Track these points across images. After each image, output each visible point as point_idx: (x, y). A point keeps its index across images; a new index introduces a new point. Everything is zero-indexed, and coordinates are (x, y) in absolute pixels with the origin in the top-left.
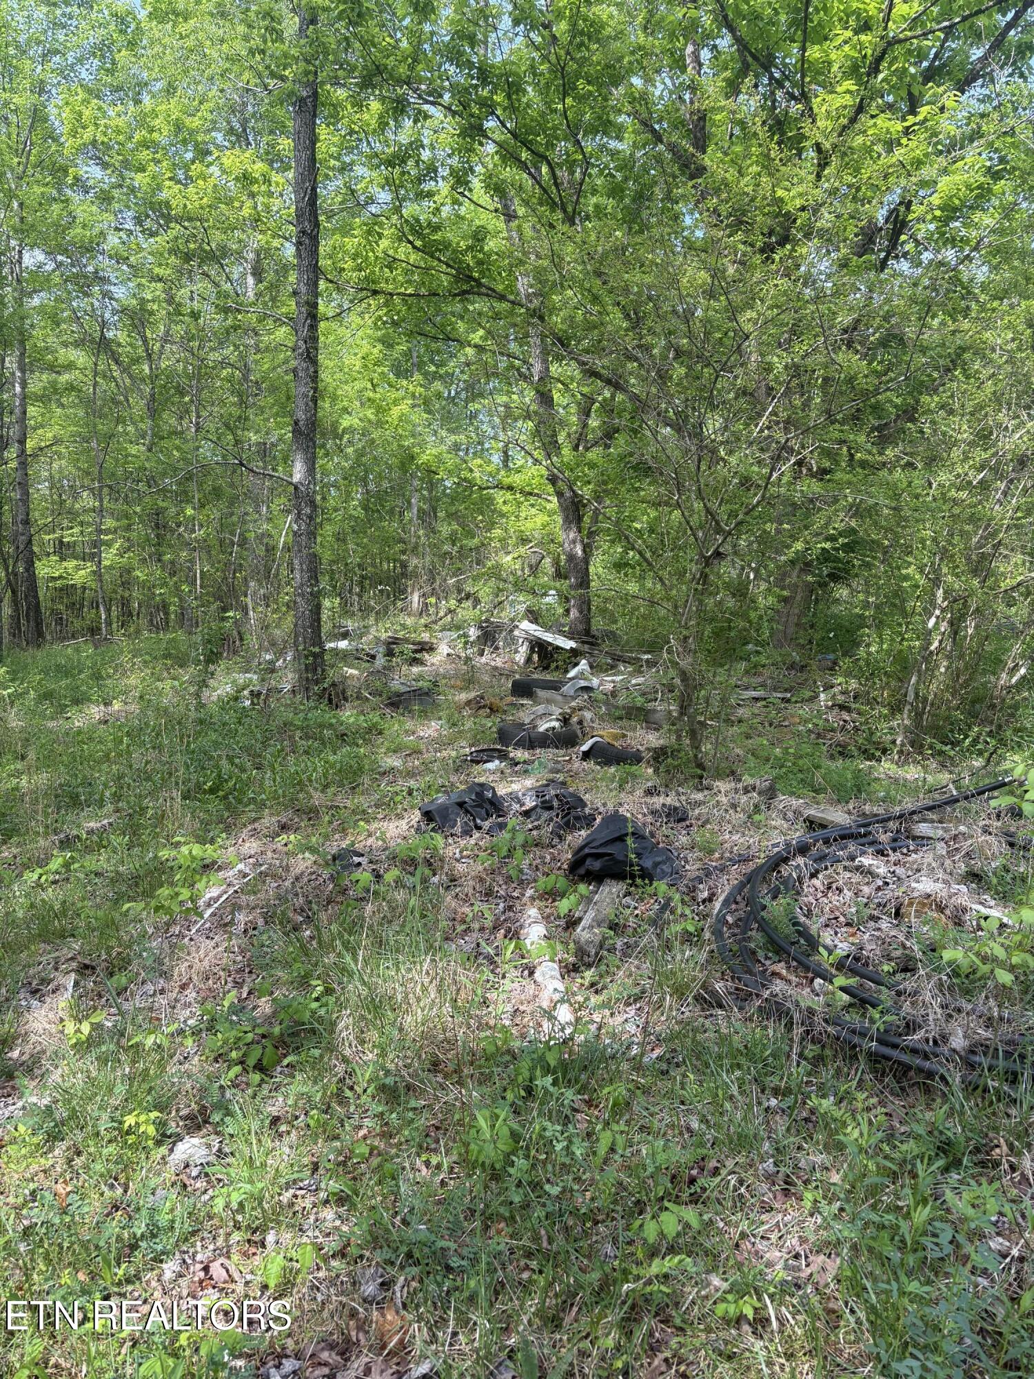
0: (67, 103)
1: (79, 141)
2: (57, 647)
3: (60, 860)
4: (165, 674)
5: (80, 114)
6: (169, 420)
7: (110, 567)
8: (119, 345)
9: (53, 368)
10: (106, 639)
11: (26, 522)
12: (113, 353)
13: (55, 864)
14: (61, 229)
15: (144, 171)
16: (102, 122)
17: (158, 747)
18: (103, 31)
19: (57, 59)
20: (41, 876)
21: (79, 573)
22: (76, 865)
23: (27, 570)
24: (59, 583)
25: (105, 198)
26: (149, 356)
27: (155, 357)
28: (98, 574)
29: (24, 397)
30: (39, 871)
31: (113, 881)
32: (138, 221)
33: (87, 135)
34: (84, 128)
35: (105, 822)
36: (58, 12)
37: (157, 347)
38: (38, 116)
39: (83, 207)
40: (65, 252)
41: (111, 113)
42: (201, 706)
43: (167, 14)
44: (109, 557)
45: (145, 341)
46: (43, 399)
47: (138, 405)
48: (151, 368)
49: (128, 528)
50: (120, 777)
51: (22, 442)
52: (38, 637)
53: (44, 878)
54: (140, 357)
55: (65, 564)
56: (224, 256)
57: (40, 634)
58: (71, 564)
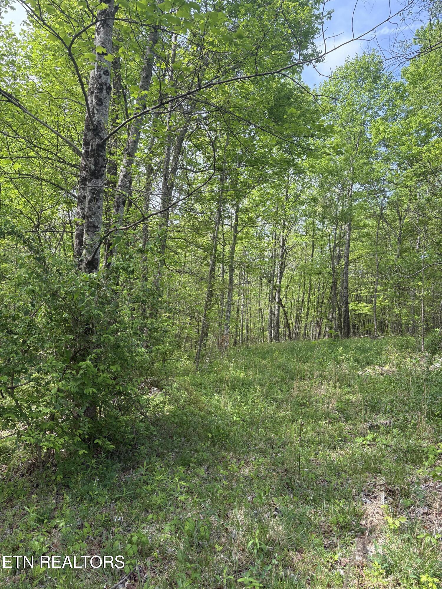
0: (374, 126)
1: (378, 139)
2: (356, 339)
3: (372, 436)
4: (407, 355)
5: (379, 130)
6: (407, 244)
7: (379, 307)
8: (387, 215)
9: (360, 227)
10: (376, 336)
11: (346, 288)
12: (385, 219)
13: (370, 437)
14: (368, 174)
15: (404, 145)
16: (388, 130)
17: (408, 390)
18: (390, 95)
19: (371, 111)
20: (363, 441)
21: (365, 308)
22: (379, 440)
23: (345, 307)
24: (357, 312)
25: (387, 159)
26: (400, 218)
27: (402, 218)
28: (374, 309)
29: (349, 240)
30: (362, 438)
31: (395, 451)
32: (399, 165)
33: (381, 136)
34: (380, 134)
35: (388, 421)
36: (372, 93)
37: (404, 214)
38: (362, 134)
39: (378, 164)
40: (369, 182)
41: (391, 126)
42: (428, 372)
43: (417, 81)
44: (379, 302)
45: (398, 212)
46: (356, 239)
47: (394, 239)
48: (400, 223)
49: (386, 290)
50: (392, 402)
51: (348, 257)
52: (348, 335)
53: (364, 442)
54: (396, 219)
55: (359, 305)
56: (437, 172)
57: (348, 332)
58: (362, 304)
